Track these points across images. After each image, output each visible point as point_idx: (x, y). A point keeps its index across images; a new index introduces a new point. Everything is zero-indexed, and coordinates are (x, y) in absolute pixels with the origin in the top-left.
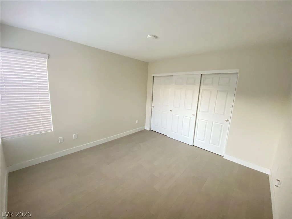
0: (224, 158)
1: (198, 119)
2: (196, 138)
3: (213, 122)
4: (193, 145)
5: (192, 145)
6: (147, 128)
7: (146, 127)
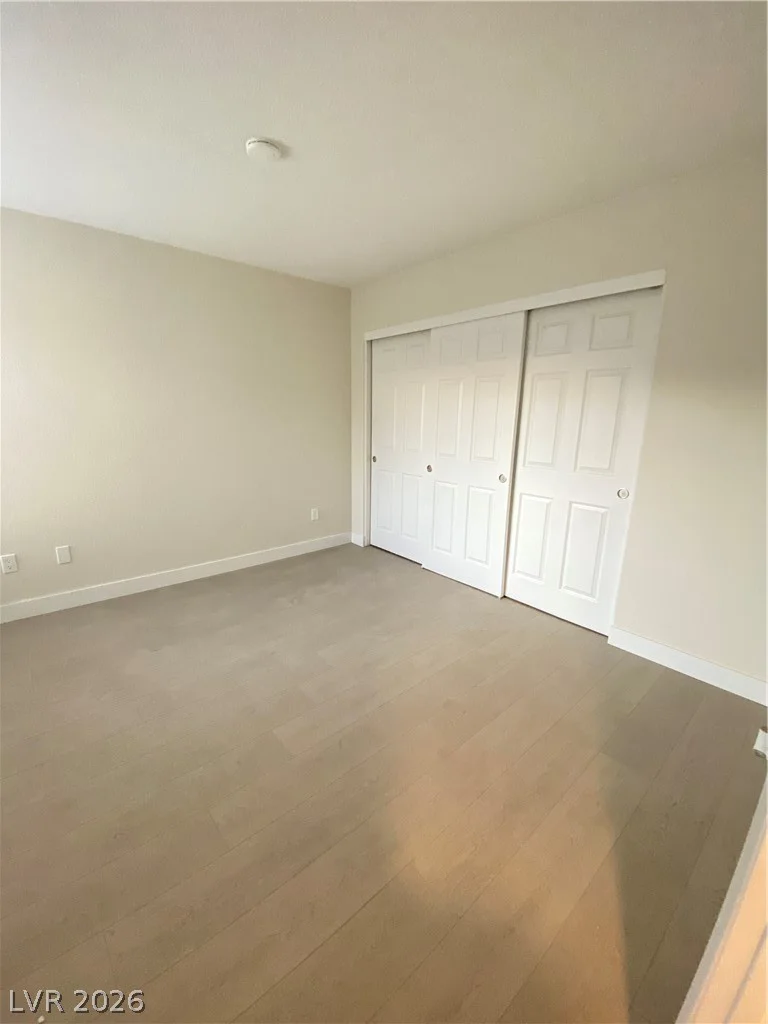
0: (609, 642)
1: (521, 495)
2: (514, 571)
3: (571, 503)
4: (505, 597)
5: (500, 595)
6: (358, 539)
7: (353, 534)
